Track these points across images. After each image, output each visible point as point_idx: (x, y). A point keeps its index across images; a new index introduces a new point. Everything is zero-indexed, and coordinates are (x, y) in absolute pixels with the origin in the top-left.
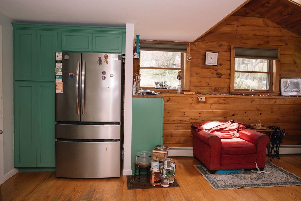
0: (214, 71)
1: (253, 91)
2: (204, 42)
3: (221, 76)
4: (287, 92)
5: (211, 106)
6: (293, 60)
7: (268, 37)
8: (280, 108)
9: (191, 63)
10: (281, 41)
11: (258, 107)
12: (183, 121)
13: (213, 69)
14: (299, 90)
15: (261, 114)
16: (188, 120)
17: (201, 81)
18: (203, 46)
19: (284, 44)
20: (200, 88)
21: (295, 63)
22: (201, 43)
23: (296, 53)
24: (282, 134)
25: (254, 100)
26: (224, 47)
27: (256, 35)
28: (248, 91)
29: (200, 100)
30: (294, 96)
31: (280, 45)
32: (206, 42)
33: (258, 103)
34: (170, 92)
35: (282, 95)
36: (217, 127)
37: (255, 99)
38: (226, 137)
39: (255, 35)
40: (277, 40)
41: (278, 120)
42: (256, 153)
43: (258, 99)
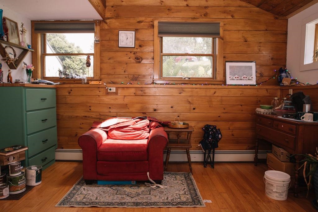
0: (132, 55)
1: (186, 79)
2: (118, 19)
3: (142, 60)
4: (235, 79)
5: (124, 99)
6: (243, 37)
7: (206, 7)
8: (221, 101)
9: (102, 46)
10: (224, 12)
11: (190, 99)
12: (89, 117)
13: (131, 52)
14: (252, 78)
15: (194, 109)
16: (96, 116)
17: (114, 68)
18: (117, 24)
19: (230, 17)
20: (114, 76)
21: (246, 41)
22: (114, 20)
23: (248, 28)
24: (217, 135)
25: (183, 91)
26: (144, 23)
27: (189, 5)
28: (181, 79)
29: (109, 91)
30: (242, 85)
31: (223, 17)
32: (121, 19)
33: (189, 94)
34: (75, 82)
35: (227, 83)
36: (116, 124)
37: (186, 90)
38: (128, 138)
39: (187, 5)
40: (220, 12)
41: (219, 117)
42: (148, 160)
43: (190, 90)
